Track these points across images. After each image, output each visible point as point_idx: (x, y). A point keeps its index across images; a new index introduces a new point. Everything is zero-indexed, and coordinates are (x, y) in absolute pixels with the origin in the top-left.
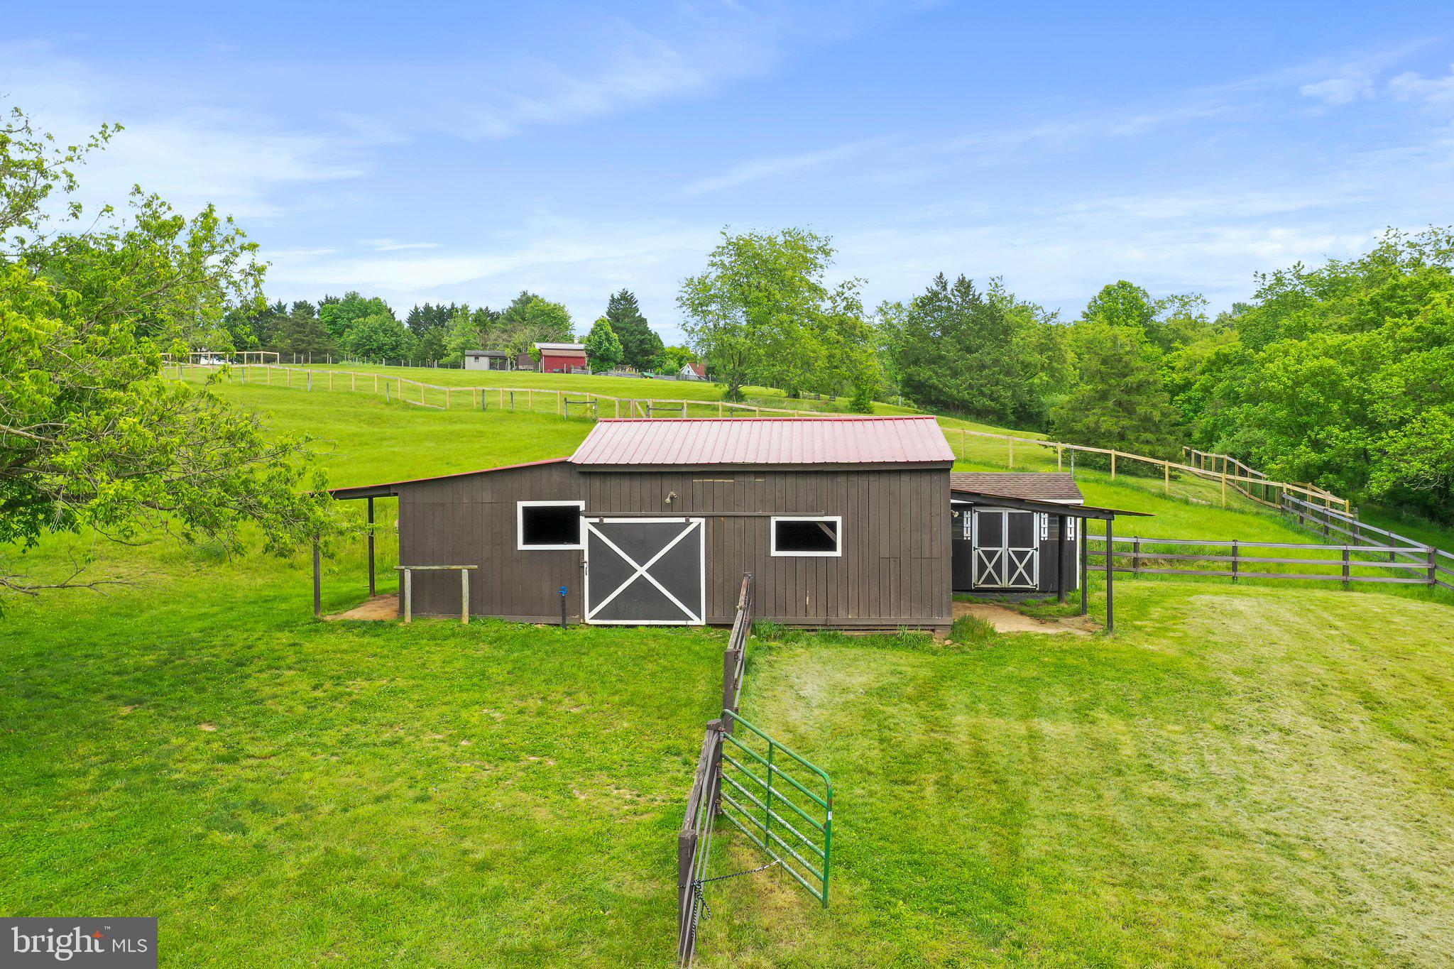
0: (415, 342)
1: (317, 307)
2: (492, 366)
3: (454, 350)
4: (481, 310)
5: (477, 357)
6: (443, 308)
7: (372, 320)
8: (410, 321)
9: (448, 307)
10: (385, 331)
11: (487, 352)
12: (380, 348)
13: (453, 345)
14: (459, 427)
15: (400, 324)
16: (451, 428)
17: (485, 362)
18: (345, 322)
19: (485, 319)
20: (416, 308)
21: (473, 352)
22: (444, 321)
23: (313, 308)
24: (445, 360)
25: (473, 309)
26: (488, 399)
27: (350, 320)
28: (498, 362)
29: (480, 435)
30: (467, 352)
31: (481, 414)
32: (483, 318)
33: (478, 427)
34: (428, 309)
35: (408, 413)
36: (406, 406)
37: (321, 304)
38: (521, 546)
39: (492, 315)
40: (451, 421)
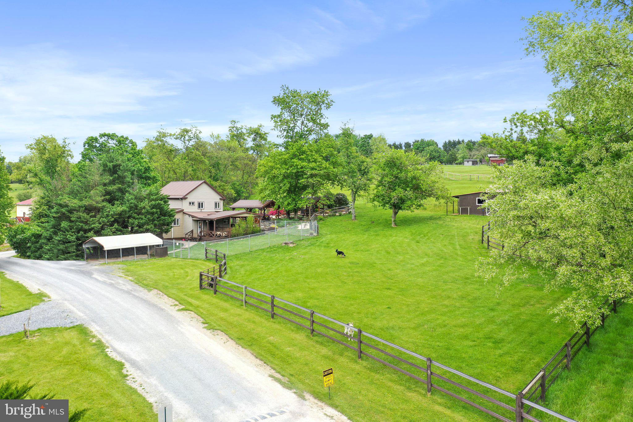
0: (446, 154)
1: (412, 144)
2: (473, 164)
3: (460, 158)
4: (469, 141)
5: (468, 162)
6: (455, 141)
7: (431, 148)
8: (443, 146)
9: (457, 140)
10: (435, 151)
11: (472, 160)
12: (434, 157)
13: (460, 156)
14: (464, 185)
15: (440, 148)
16: (462, 186)
17: (471, 163)
18: (422, 149)
19: (471, 145)
20: (446, 142)
21: (467, 160)
22: (455, 146)
23: (410, 144)
24: (457, 162)
25: (466, 141)
26: (472, 177)
27: (424, 148)
28: (475, 163)
29: (470, 187)
30: (465, 160)
31: (470, 182)
32: (470, 144)
33: (469, 185)
34: (450, 142)
35: (451, 182)
36: (450, 180)
37: (414, 143)
38: (477, 204)
39: (473, 142)
40: (462, 184)
